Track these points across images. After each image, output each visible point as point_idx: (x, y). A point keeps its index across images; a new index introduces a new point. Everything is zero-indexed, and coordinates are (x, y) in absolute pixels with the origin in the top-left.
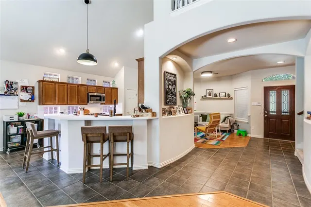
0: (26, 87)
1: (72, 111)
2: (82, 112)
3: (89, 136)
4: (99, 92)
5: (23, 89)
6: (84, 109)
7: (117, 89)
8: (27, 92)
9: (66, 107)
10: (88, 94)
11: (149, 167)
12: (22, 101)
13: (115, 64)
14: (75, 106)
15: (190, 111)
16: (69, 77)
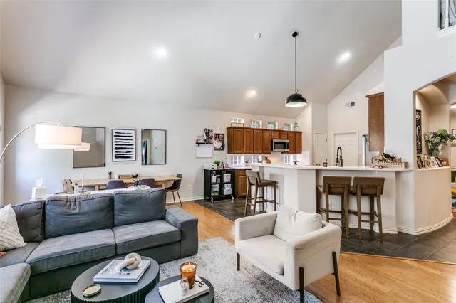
0: (219, 135)
3: (332, 186)
4: (282, 138)
5: (217, 137)
6: (267, 159)
7: (301, 133)
8: (219, 140)
10: (272, 141)
11: (399, 232)
12: (216, 149)
15: (445, 163)
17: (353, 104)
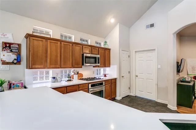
0: (10, 44)
1: (65, 75)
2: (76, 77)
4: (93, 53)
5: (6, 46)
6: (78, 73)
8: (11, 51)
9: (58, 70)
10: (83, 55)
13: (112, 20)
14: (68, 70)
16: (62, 36)
17: (152, 25)
